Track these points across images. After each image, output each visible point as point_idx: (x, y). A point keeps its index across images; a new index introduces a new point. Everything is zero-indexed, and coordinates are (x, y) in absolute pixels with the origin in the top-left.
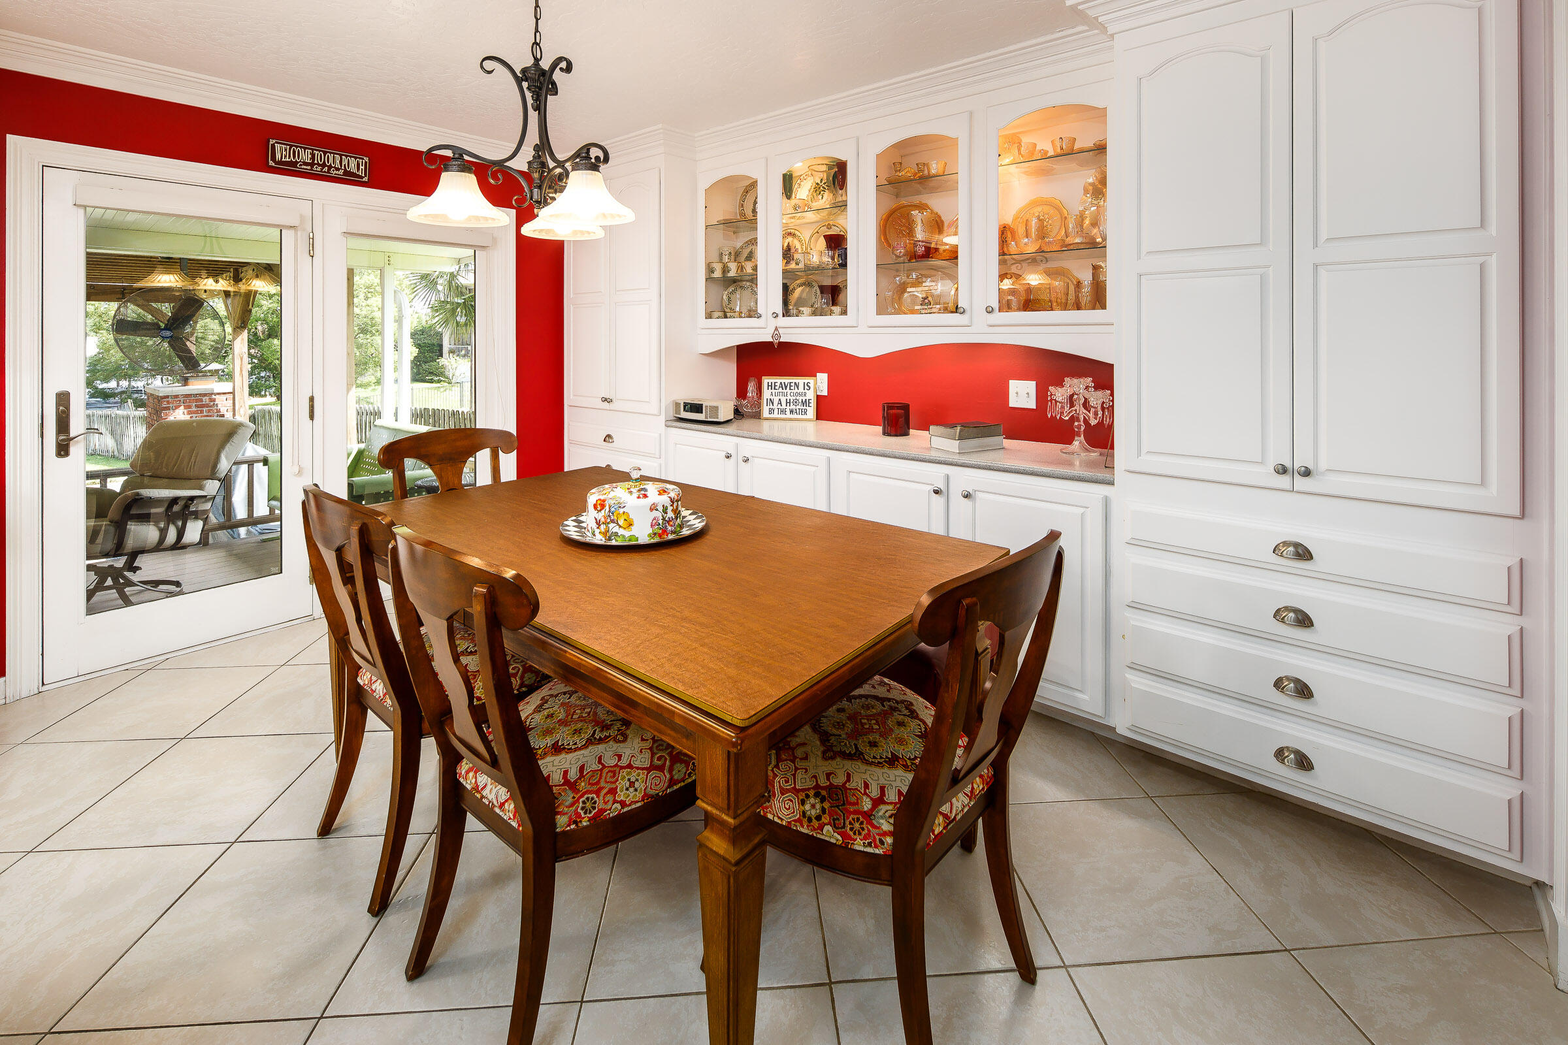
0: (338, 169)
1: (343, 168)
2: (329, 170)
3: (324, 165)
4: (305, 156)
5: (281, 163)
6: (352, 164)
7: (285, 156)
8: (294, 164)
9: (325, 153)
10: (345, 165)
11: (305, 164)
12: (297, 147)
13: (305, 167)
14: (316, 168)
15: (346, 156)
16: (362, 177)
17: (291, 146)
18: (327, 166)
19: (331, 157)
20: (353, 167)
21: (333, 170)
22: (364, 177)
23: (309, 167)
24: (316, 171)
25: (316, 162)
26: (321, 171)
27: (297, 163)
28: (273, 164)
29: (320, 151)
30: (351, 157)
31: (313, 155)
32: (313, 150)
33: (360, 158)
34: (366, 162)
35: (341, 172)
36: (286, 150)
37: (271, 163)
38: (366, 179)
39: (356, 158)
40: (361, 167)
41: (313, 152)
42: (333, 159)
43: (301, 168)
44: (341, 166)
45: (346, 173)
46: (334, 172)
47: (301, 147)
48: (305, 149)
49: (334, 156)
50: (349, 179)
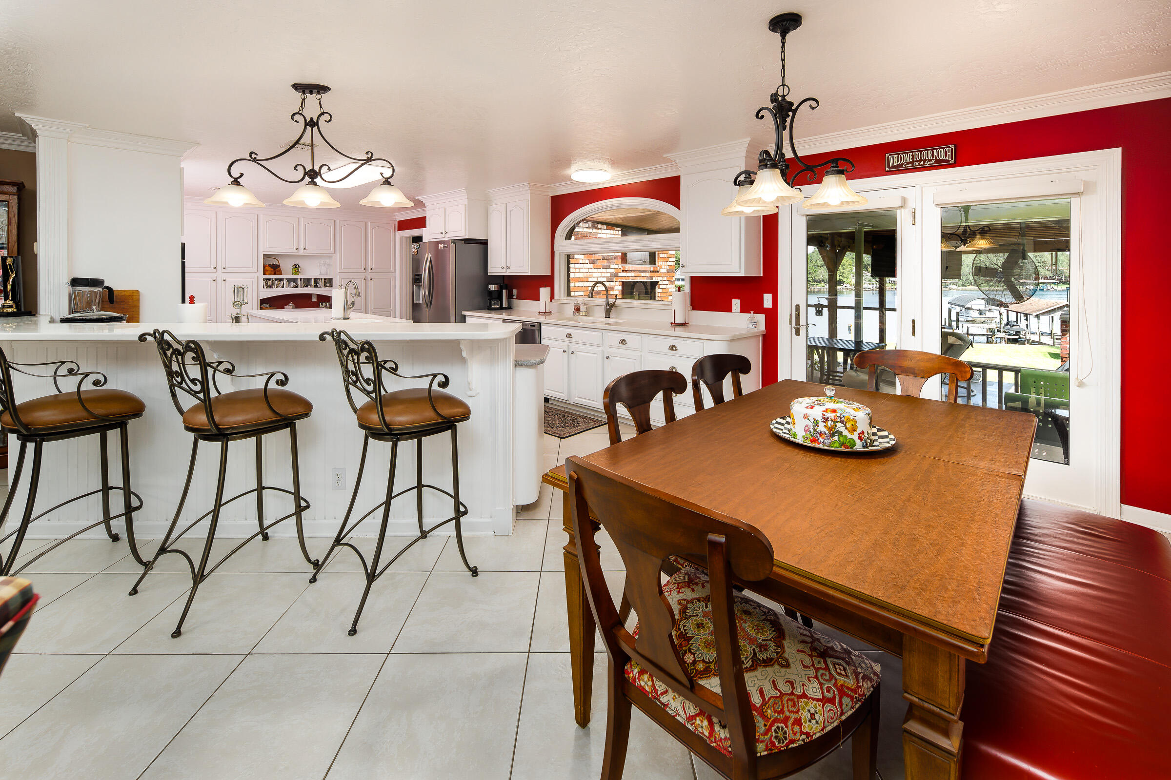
0: (930, 160)
1: (934, 158)
2: (924, 162)
3: (921, 160)
4: (908, 158)
5: (894, 167)
6: (941, 154)
7: (895, 162)
8: (901, 165)
9: (921, 152)
10: (936, 156)
11: (908, 163)
12: (902, 154)
13: (908, 165)
14: (915, 164)
15: (936, 149)
16: (949, 161)
17: (898, 154)
18: (923, 160)
19: (925, 153)
20: (942, 156)
21: (927, 162)
22: (950, 161)
23: (911, 165)
24: (916, 166)
25: (915, 160)
26: (919, 165)
27: (903, 164)
28: (888, 169)
29: (917, 151)
30: (940, 149)
31: (913, 156)
32: (912, 152)
33: (947, 147)
34: (952, 149)
35: (933, 161)
36: (896, 158)
37: (887, 169)
38: (952, 161)
39: (943, 148)
40: (948, 154)
41: (913, 154)
42: (927, 154)
43: (906, 167)
44: (933, 157)
45: (937, 161)
46: (928, 164)
47: (905, 153)
48: (907, 153)
49: (927, 152)
50: (941, 164)
